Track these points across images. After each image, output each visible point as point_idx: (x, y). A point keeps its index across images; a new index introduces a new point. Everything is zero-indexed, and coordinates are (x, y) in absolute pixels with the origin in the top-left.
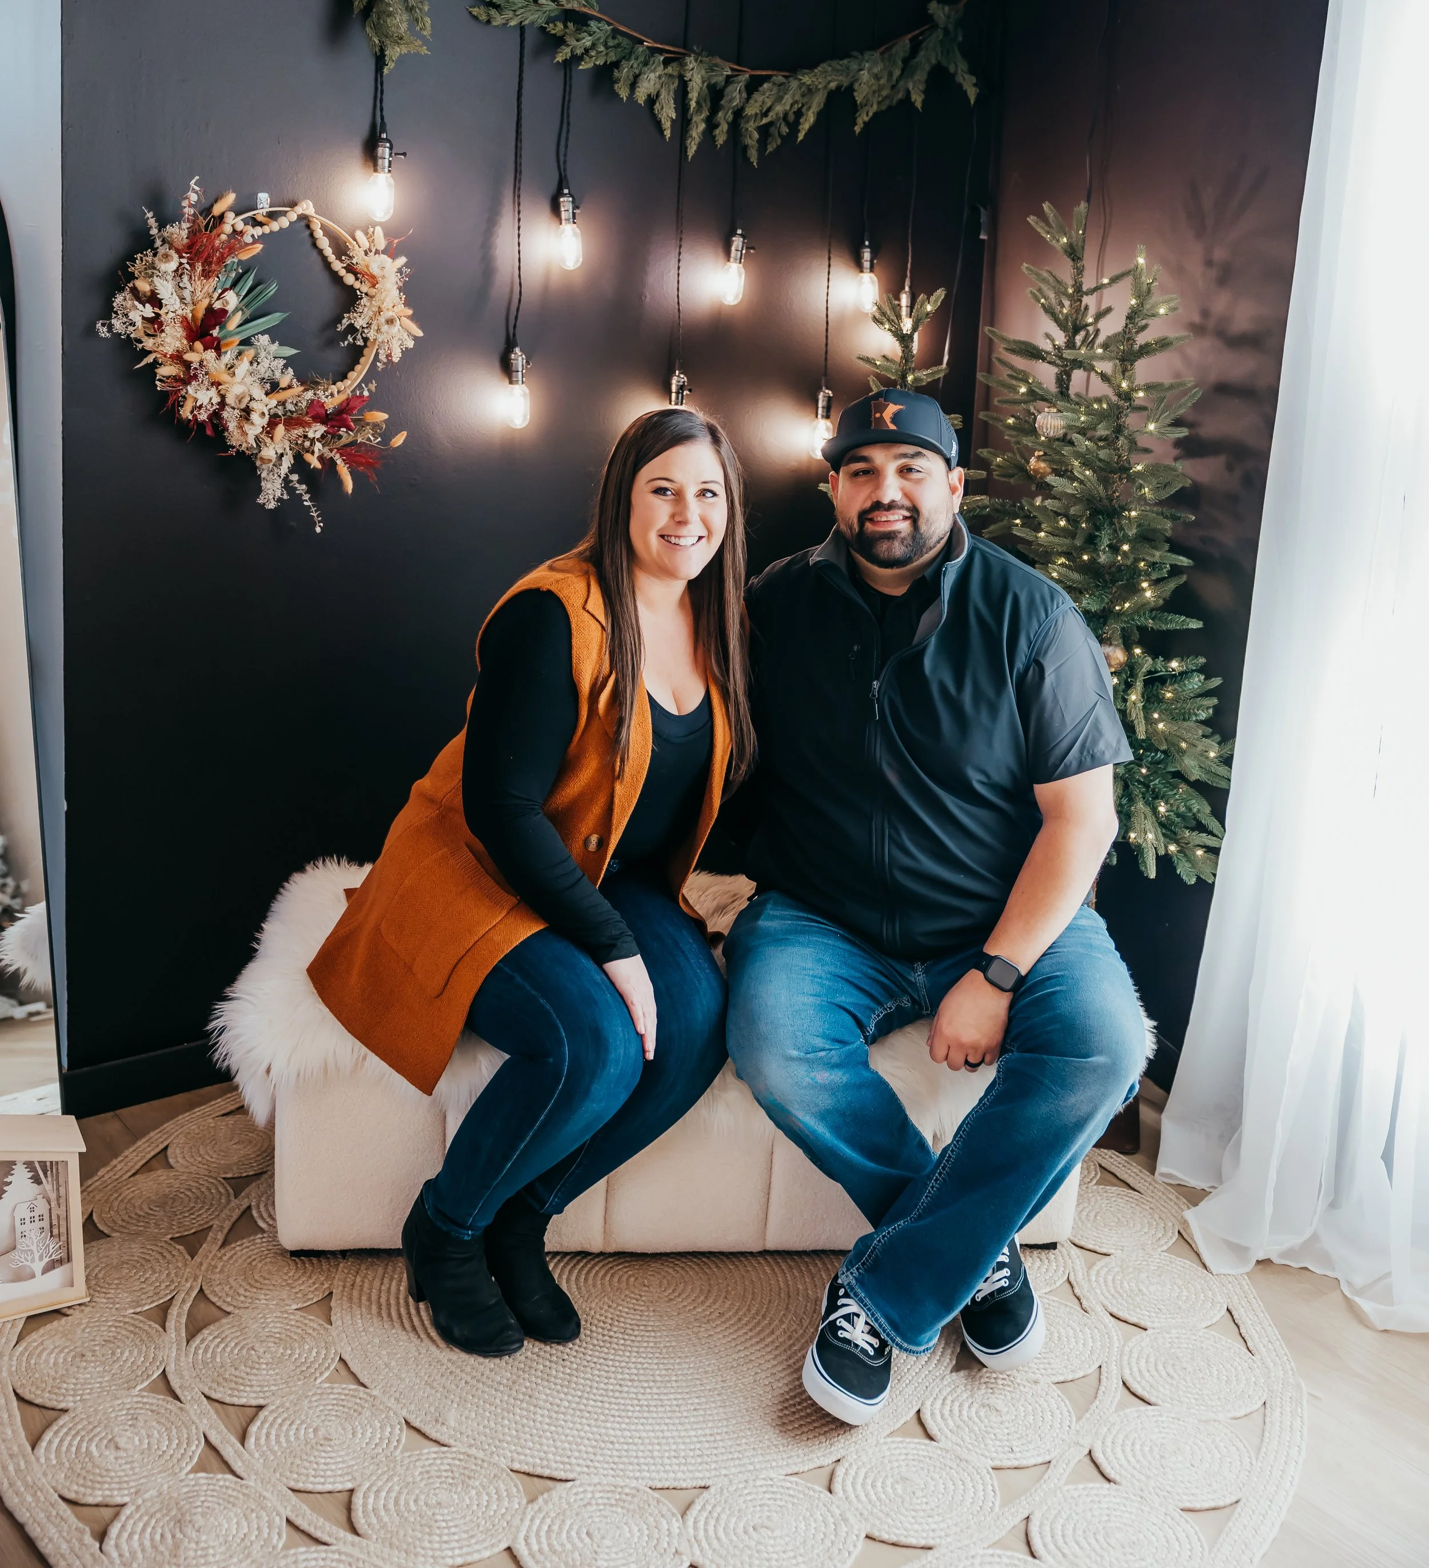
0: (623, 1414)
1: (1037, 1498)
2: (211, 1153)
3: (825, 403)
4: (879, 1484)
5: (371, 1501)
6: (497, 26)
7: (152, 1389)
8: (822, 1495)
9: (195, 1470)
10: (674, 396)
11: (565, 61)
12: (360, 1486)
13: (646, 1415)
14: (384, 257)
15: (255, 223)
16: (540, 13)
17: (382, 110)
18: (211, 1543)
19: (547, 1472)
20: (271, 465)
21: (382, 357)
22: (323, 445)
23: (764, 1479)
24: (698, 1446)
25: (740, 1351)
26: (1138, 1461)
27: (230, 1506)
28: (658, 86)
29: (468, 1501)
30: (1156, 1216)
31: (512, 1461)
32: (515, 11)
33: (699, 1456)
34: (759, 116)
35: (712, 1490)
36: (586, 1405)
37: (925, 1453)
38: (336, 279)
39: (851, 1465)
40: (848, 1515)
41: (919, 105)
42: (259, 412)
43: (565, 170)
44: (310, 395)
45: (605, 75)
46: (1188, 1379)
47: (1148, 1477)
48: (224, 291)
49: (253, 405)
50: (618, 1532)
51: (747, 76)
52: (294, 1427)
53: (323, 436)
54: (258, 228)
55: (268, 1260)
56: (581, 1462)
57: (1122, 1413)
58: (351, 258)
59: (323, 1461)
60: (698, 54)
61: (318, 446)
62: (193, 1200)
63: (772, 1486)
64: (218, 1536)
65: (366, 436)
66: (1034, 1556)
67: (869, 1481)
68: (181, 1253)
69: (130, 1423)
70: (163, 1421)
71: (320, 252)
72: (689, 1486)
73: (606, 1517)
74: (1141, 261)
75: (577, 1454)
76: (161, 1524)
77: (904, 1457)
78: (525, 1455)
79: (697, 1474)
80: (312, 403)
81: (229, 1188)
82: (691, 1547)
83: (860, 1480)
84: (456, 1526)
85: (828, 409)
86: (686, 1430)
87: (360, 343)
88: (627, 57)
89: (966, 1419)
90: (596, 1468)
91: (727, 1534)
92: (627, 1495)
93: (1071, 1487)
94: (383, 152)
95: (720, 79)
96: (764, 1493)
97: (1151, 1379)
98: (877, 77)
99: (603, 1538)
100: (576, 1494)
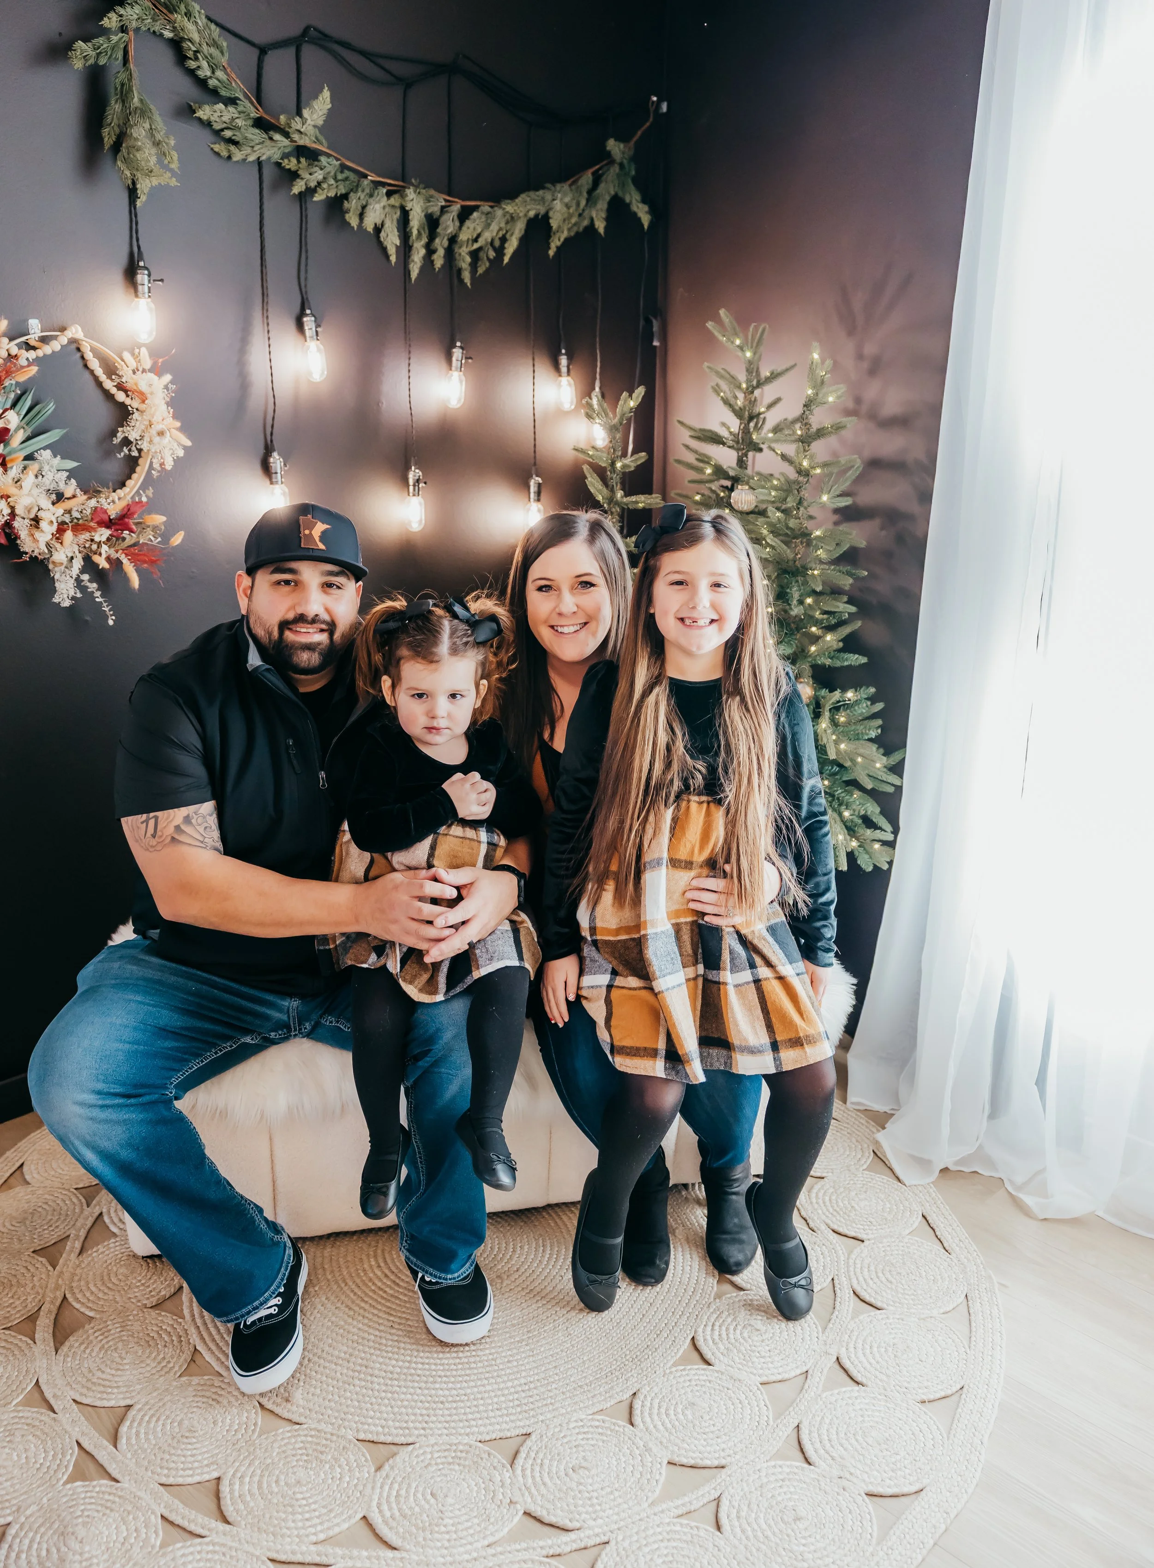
0: (448, 1373)
1: (803, 1408)
2: (62, 1166)
3: (536, 489)
4: (672, 1412)
5: (237, 1487)
6: (237, 162)
7: (27, 1403)
8: (626, 1429)
9: (72, 1479)
10: (411, 488)
11: (300, 193)
12: (224, 1473)
13: (468, 1372)
14: (151, 375)
15: (29, 347)
16: (276, 149)
17: (138, 240)
18: (94, 1553)
19: (389, 1439)
20: (63, 568)
21: (156, 465)
22: (109, 547)
23: (576, 1421)
24: (516, 1396)
25: (538, 1301)
26: (878, 1362)
27: (108, 1512)
28: (383, 216)
29: (323, 1475)
30: (854, 1140)
31: (358, 1431)
32: (253, 147)
33: (518, 1406)
34: (470, 242)
35: (533, 1437)
36: (415, 1369)
37: (705, 1378)
38: (109, 396)
39: (645, 1396)
40: (651, 1445)
41: (601, 230)
42: (47, 521)
43: (306, 292)
44: (93, 503)
45: (336, 205)
46: (903, 1282)
47: (888, 1376)
48: (5, 411)
49: (41, 514)
50: (459, 1489)
51: (459, 206)
52: (161, 1423)
53: (108, 539)
54: (32, 352)
55: (122, 1263)
56: (418, 1425)
57: (857, 1320)
58: (120, 377)
59: (189, 1453)
60: (416, 187)
61: (104, 548)
62: (50, 1213)
63: (582, 1426)
64: (100, 1545)
65: (147, 537)
66: (810, 1464)
67: (663, 1410)
68: (44, 1265)
69: (8, 1439)
70: (38, 1433)
71: (92, 372)
72: (513, 1435)
73: (446, 1475)
74: (816, 356)
75: (413, 1418)
76: (46, 1538)
77: (688, 1383)
78: (369, 1425)
79: (518, 1423)
80: (95, 510)
81: (81, 1198)
82: (523, 1495)
83: (655, 1411)
84: (315, 1503)
85: (539, 493)
86: (503, 1382)
87: (135, 454)
88: (355, 189)
89: (733, 1341)
90: (431, 1429)
91: (551, 1478)
92: (461, 1452)
93: (828, 1393)
94: (143, 279)
95: (435, 209)
96: (578, 1434)
97: (874, 1286)
98: (568, 206)
99: (446, 1496)
100: (417, 1456)
